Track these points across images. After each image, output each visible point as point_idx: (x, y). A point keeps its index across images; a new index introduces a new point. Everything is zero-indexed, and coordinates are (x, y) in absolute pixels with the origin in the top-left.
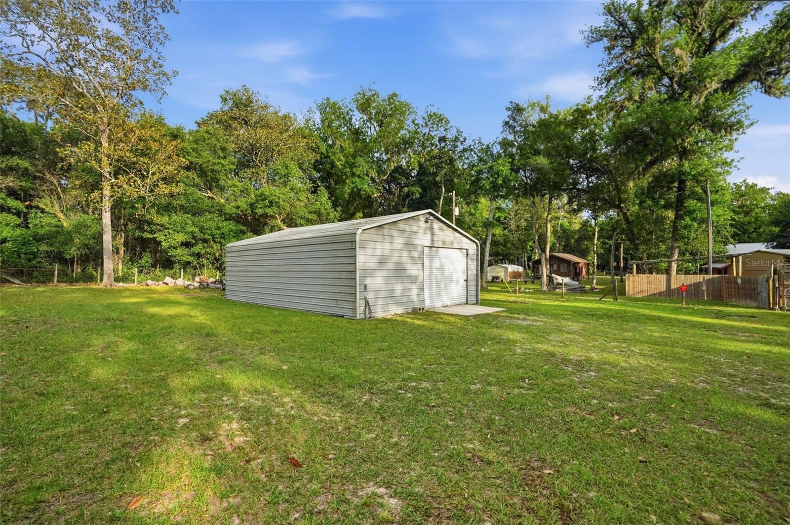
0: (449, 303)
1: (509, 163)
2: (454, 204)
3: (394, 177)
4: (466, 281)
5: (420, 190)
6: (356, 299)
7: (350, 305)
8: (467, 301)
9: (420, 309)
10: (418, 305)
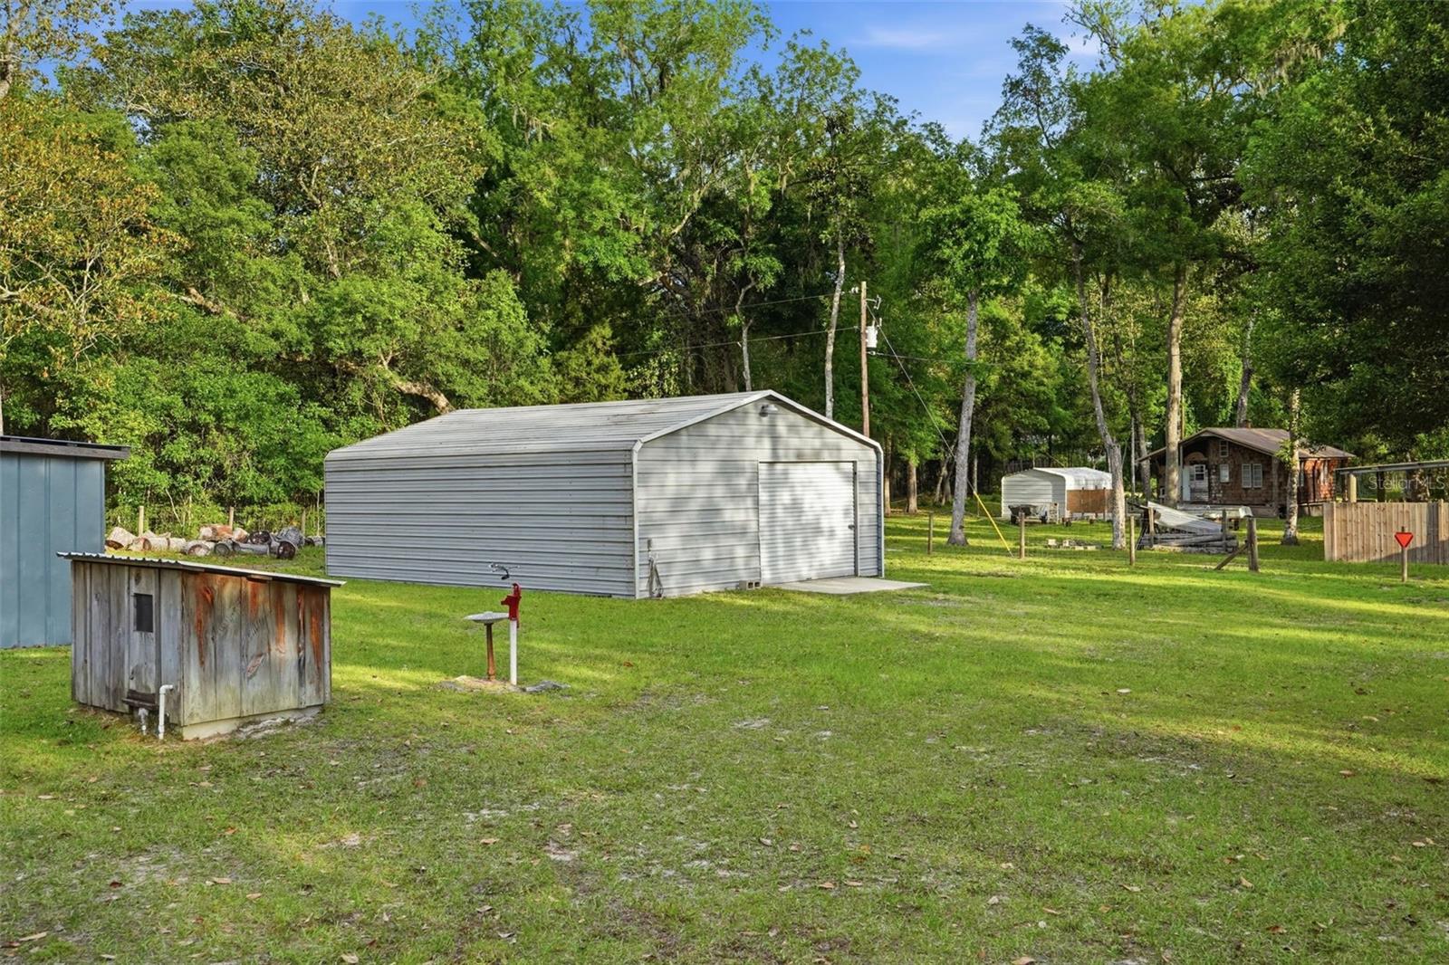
0: (813, 575)
1: (1015, 199)
2: (864, 317)
3: (702, 226)
4: (854, 527)
5: (778, 266)
6: (633, 564)
7: (623, 576)
8: (856, 571)
9: (750, 584)
10: (745, 576)
